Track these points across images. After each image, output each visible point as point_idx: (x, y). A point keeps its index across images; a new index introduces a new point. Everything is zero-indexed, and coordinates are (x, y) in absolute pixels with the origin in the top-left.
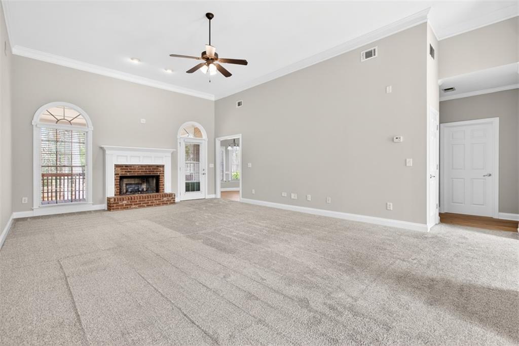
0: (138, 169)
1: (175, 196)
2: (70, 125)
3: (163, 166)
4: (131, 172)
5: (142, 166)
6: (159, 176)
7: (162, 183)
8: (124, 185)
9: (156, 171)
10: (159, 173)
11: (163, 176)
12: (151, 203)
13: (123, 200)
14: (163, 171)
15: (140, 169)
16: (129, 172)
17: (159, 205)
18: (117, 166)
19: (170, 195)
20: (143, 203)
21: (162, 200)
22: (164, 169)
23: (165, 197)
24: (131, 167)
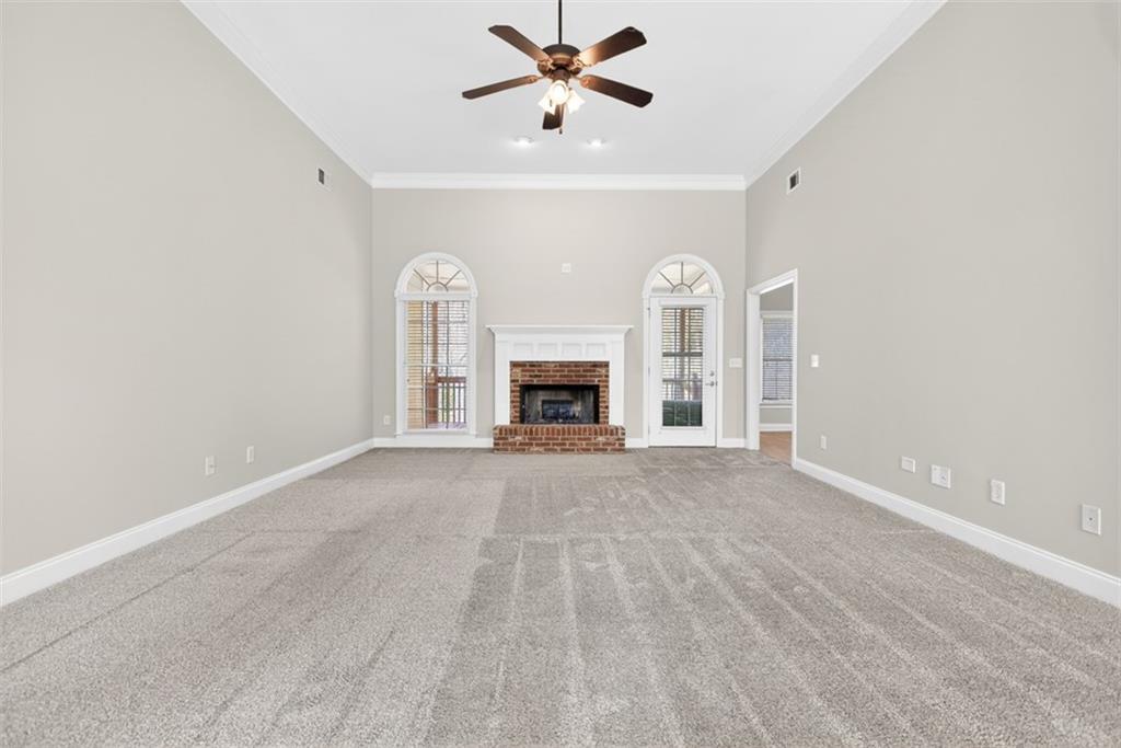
0: (554, 371)
1: (624, 434)
2: (444, 292)
3: (606, 365)
4: (540, 376)
5: (562, 365)
6: (598, 386)
7: (605, 402)
8: (540, 403)
9: (591, 376)
10: (596, 380)
11: (607, 387)
12: (571, 444)
13: (516, 434)
14: (607, 376)
15: (557, 371)
16: (536, 376)
17: (587, 450)
18: (514, 365)
19: (615, 431)
20: (554, 444)
21: (593, 441)
22: (608, 371)
23: (601, 435)
24: (540, 366)
